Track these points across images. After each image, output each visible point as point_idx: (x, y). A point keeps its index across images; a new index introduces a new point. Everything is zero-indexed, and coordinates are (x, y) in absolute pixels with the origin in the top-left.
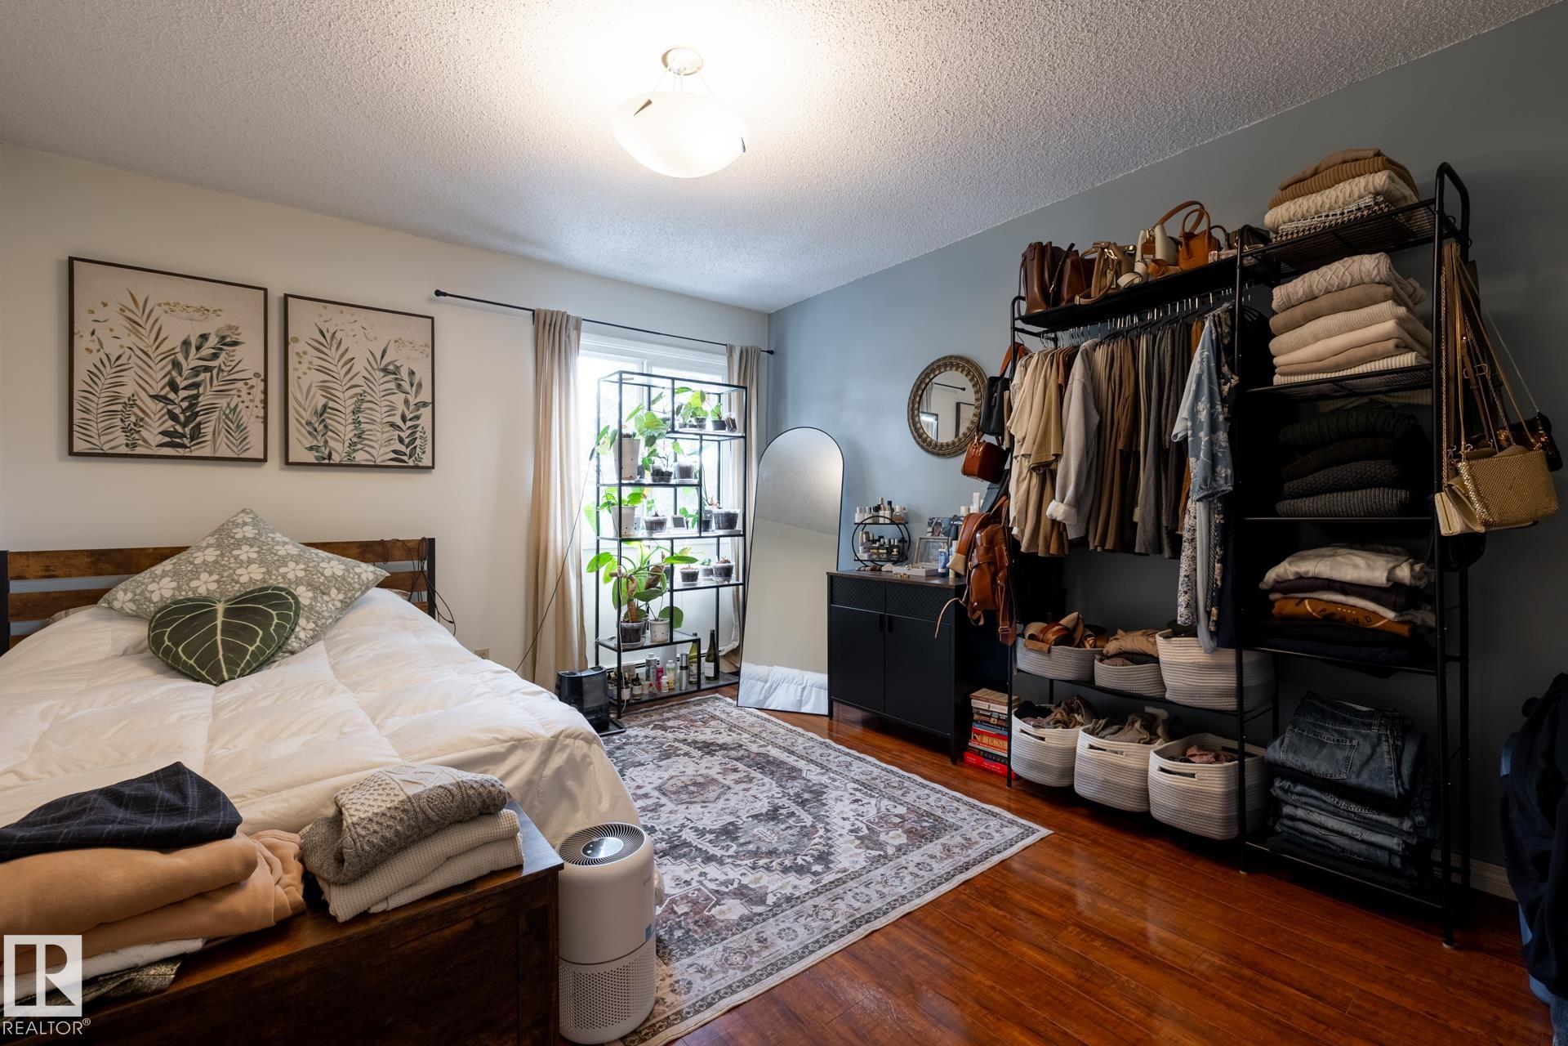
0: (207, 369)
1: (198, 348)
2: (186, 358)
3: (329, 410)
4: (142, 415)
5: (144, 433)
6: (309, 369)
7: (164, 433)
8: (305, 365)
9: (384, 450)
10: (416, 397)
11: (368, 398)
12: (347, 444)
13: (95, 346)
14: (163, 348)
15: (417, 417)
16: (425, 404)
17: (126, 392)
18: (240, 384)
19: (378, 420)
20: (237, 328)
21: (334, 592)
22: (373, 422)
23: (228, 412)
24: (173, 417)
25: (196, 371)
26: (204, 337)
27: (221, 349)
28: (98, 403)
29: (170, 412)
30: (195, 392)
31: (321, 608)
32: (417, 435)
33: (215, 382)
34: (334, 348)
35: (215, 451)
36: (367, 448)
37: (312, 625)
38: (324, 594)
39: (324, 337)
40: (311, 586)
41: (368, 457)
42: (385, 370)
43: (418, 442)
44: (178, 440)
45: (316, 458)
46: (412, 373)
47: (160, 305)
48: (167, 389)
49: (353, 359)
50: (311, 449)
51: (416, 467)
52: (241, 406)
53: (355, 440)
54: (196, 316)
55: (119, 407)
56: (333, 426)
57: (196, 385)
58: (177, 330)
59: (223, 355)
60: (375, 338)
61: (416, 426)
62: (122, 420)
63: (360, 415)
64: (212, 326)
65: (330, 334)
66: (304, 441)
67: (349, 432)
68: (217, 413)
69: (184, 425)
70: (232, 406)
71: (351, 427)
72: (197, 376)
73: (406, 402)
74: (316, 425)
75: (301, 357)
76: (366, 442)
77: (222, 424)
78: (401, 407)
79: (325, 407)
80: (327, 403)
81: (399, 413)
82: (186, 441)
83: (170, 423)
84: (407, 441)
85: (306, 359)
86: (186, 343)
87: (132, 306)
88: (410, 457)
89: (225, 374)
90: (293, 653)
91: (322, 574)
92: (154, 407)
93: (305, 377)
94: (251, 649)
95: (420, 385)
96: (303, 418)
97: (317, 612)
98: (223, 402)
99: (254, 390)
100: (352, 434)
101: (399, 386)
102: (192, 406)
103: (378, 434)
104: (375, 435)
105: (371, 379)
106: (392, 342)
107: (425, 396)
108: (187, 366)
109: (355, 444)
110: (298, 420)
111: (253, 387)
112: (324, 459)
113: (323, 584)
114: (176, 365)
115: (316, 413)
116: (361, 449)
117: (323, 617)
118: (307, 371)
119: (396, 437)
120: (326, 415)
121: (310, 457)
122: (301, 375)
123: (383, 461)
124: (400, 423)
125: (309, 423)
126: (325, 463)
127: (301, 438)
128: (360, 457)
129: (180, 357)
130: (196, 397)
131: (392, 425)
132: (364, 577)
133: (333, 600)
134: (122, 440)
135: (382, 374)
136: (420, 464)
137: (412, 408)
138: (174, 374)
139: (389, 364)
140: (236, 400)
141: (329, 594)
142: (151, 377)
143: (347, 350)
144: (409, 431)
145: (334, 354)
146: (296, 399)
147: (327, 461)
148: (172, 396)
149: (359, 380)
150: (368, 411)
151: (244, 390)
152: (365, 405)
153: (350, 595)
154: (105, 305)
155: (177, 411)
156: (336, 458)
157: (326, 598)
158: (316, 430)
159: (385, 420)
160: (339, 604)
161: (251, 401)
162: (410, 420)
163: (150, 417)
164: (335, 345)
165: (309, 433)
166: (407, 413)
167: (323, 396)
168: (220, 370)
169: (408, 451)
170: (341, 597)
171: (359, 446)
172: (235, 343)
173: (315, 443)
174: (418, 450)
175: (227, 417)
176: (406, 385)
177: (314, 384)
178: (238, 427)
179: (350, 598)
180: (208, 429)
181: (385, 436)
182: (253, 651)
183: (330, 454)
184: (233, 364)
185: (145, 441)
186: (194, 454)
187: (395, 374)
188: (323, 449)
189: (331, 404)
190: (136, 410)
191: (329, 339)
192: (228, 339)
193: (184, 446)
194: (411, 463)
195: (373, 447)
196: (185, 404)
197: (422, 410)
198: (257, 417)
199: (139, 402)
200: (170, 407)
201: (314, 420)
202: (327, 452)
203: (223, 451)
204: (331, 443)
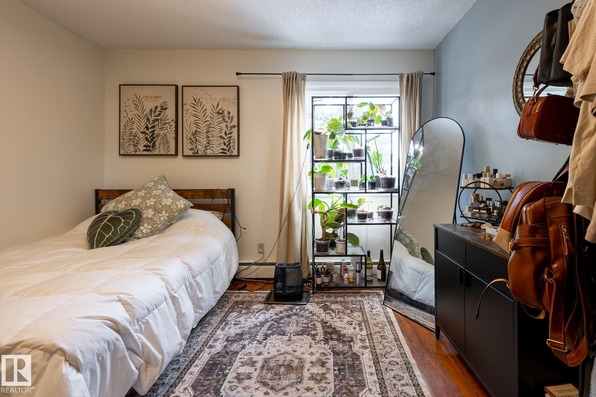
0: (157, 120)
1: (155, 112)
2: (151, 117)
3: (197, 133)
4: (138, 140)
5: (139, 146)
6: (190, 116)
7: (145, 146)
8: (189, 114)
9: (218, 148)
10: (231, 123)
11: (212, 126)
12: (204, 147)
13: (126, 116)
14: (144, 114)
15: (231, 133)
16: (234, 127)
17: (134, 131)
18: (167, 125)
19: (216, 135)
20: (166, 102)
21: (164, 212)
22: (213, 136)
23: (163, 136)
24: (147, 139)
25: (154, 121)
26: (156, 108)
27: (161, 112)
28: (126, 137)
29: (146, 138)
30: (153, 129)
31: (157, 219)
32: (231, 141)
33: (160, 125)
34: (199, 106)
35: (159, 152)
36: (211, 148)
37: (150, 227)
38: (159, 213)
39: (195, 101)
40: (155, 209)
41: (212, 152)
42: (218, 113)
43: (231, 144)
44: (148, 148)
45: (193, 153)
46: (229, 113)
47: (143, 97)
48: (146, 129)
49: (206, 109)
50: (191, 149)
51: (231, 156)
52: (168, 133)
53: (207, 145)
54: (154, 100)
55: (132, 137)
56: (198, 139)
57: (154, 127)
58: (149, 106)
59: (162, 114)
60: (214, 99)
61: (231, 137)
62: (133, 142)
63: (209, 134)
64: (158, 103)
65: (198, 100)
66: (188, 146)
67: (204, 141)
68: (160, 137)
69: (150, 143)
70: (165, 134)
71: (205, 139)
72: (154, 123)
73: (227, 126)
74: (193, 139)
75: (187, 111)
76: (211, 145)
77: (162, 141)
78: (225, 129)
79: (196, 131)
80: (197, 129)
81: (224, 132)
82: (151, 149)
83: (146, 142)
84: (227, 144)
85: (189, 111)
86: (151, 111)
87: (136, 99)
88: (228, 152)
89: (163, 121)
90: (139, 238)
91: (161, 204)
92: (142, 136)
93: (189, 119)
94: (107, 236)
95: (232, 118)
96: (188, 136)
97: (154, 221)
98: (162, 132)
99: (172, 126)
100: (206, 142)
101: (224, 119)
102: (153, 135)
103: (216, 142)
104: (214, 142)
105: (214, 118)
106: (221, 99)
107: (235, 123)
108: (151, 119)
109: (207, 146)
110: (186, 138)
111: (171, 125)
112: (196, 153)
113: (160, 208)
114: (148, 119)
115: (193, 134)
116: (209, 149)
117: (156, 224)
118: (190, 117)
119: (223, 142)
120: (196, 135)
121: (190, 153)
122: (187, 119)
123: (218, 154)
124: (224, 136)
125: (190, 139)
126: (196, 156)
127: (187, 145)
128: (209, 152)
129: (149, 116)
130: (154, 131)
131: (221, 137)
132: (179, 206)
133: (164, 216)
134: (133, 149)
135: (217, 115)
136: (232, 154)
137: (229, 128)
138: (147, 123)
139: (219, 110)
140: (166, 131)
141: (161, 213)
142: (141, 125)
143: (204, 106)
144: (228, 139)
145: (199, 108)
146: (186, 129)
147: (196, 154)
148: (147, 131)
149: (208, 119)
150: (212, 132)
151: (169, 127)
152: (211, 129)
153: (171, 214)
154: (128, 100)
155: (148, 137)
156: (200, 153)
157: (160, 215)
158: (193, 142)
159: (218, 135)
160: (166, 218)
161: (171, 131)
162: (228, 134)
163: (140, 140)
164: (199, 104)
165: (190, 143)
166: (227, 131)
167: (195, 127)
168: (161, 120)
169: (227, 149)
170: (167, 215)
171: (208, 147)
172: (166, 109)
173: (192, 147)
174: (232, 148)
175: (163, 138)
176: (226, 119)
177: (192, 122)
178: (167, 142)
179: (172, 216)
180: (157, 144)
181: (218, 142)
182: (107, 237)
183: (198, 151)
184: (165, 117)
185: (139, 149)
186: (153, 153)
187: (222, 114)
188: (195, 149)
189: (198, 130)
190: (137, 138)
191: (197, 102)
192: (164, 107)
193: (150, 150)
194: (229, 154)
195: (214, 147)
196: (150, 134)
197: (233, 129)
198: (173, 137)
199: (137, 135)
200: (146, 136)
201: (192, 137)
202: (196, 151)
203: (162, 152)
204: (198, 147)
